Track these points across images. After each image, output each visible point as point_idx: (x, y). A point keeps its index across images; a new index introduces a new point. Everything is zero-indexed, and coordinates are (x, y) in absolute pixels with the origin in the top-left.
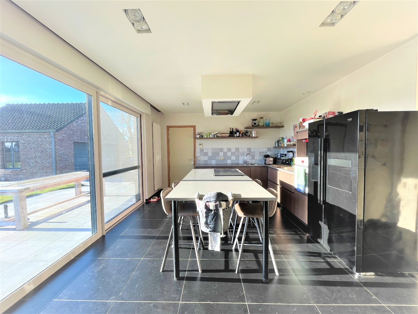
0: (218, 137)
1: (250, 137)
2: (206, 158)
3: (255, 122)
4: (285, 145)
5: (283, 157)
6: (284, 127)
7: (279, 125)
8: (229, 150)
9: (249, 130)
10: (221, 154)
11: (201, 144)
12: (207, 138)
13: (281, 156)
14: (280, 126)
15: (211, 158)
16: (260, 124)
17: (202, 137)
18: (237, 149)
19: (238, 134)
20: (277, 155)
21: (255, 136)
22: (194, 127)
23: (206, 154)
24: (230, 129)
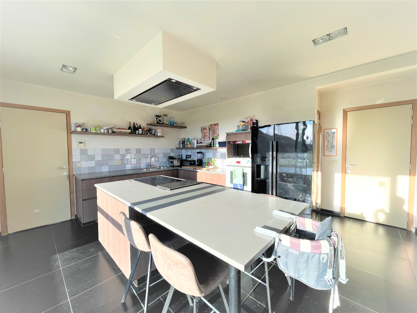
0: (113, 132)
1: (155, 135)
2: (92, 164)
3: (159, 118)
4: (195, 147)
5: (188, 158)
6: (186, 127)
7: (182, 125)
8: (128, 151)
9: (153, 127)
10: (117, 157)
11: (83, 141)
12: (96, 134)
13: (186, 157)
14: (182, 127)
15: (99, 164)
16: (165, 122)
17: (85, 131)
18: (138, 151)
19: (141, 131)
20: (181, 156)
21: (161, 135)
22: (68, 114)
23: (91, 158)
24: (128, 124)
